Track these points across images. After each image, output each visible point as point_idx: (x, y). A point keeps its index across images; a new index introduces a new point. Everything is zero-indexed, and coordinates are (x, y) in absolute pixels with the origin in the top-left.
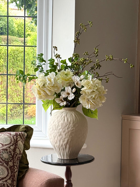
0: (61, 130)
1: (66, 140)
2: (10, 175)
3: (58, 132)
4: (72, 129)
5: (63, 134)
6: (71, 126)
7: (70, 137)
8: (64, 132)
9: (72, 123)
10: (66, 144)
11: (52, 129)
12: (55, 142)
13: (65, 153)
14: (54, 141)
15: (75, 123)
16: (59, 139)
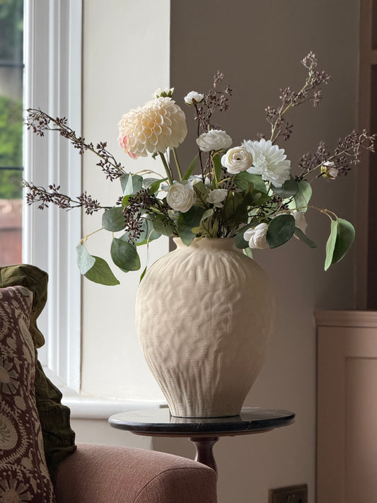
0: (184, 311)
1: (202, 346)
2: (25, 442)
3: (174, 321)
4: (222, 308)
5: (192, 326)
6: (219, 298)
7: (214, 334)
8: (195, 317)
9: (221, 286)
10: (203, 363)
11: (150, 311)
12: (164, 355)
13: (198, 393)
14: (160, 354)
15: (231, 287)
16: (177, 346)
